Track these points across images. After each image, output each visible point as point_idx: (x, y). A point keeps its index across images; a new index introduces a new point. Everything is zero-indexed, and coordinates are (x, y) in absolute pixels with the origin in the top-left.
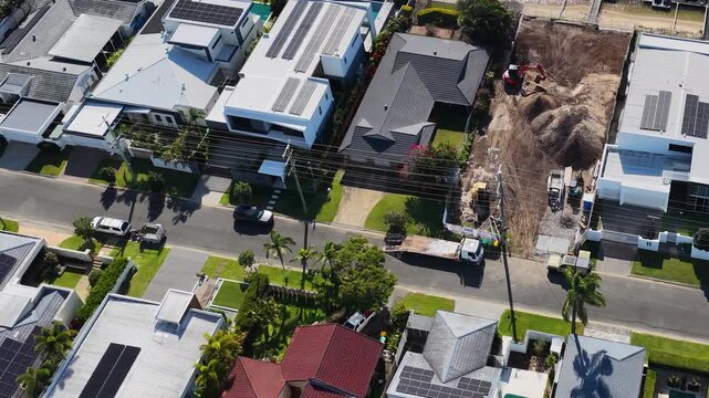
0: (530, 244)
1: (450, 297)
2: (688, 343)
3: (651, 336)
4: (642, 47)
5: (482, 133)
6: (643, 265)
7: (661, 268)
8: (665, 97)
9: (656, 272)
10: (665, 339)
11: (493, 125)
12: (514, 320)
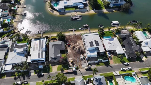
0: (81, 66)
5: (68, 53)
8: (92, 42)
9: (99, 65)
12: (84, 78)
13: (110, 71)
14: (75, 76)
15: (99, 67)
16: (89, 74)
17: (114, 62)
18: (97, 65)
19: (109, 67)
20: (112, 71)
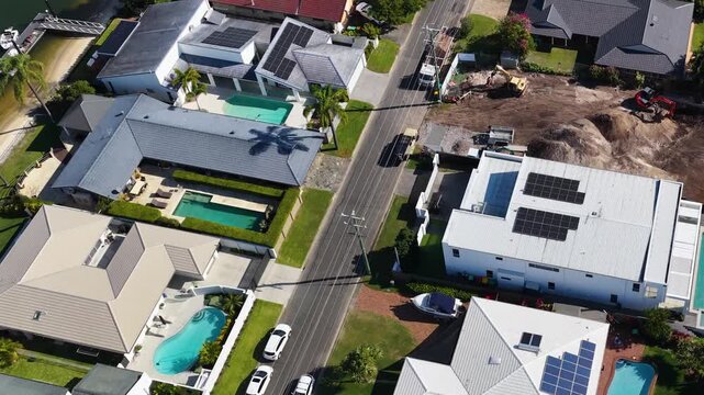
0: (440, 121)
1: (392, 70)
2: (314, 235)
3: (328, 206)
4: (658, 183)
5: (571, 82)
6: (403, 205)
7: (398, 218)
9: (396, 214)
10: (322, 217)
11: (583, 89)
12: (361, 110)
13: (317, 254)
14: (394, 77)
15: (387, 209)
16: (369, 139)
17: (369, 318)
18: (399, 204)
19: (346, 267)
20: (313, 266)
